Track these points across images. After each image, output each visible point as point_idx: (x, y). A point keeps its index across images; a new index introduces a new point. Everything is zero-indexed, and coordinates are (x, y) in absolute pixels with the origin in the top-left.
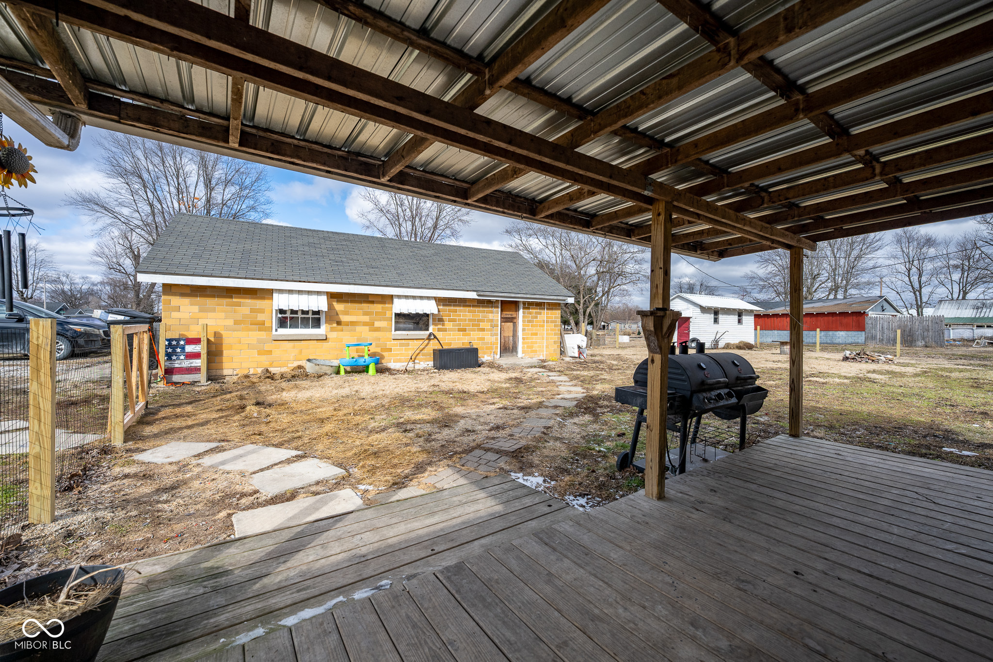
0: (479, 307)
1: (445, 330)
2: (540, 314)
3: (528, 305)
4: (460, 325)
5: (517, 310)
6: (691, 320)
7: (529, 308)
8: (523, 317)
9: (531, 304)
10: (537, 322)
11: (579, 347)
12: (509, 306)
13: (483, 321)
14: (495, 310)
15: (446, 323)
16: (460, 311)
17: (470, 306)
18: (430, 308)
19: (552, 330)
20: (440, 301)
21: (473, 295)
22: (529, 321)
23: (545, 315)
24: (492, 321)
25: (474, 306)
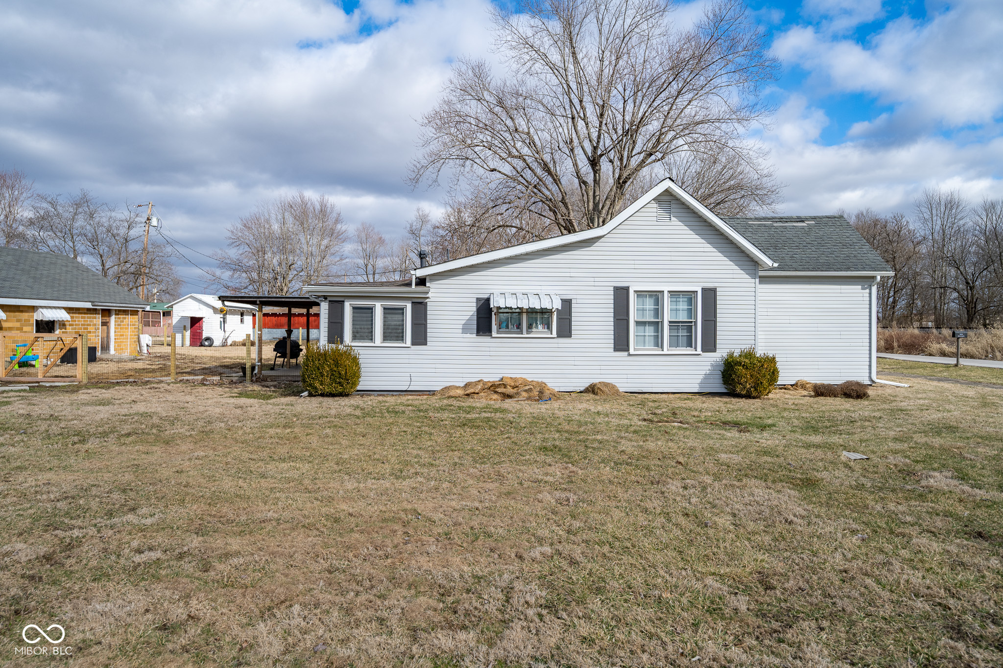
0: (87, 314)
1: (67, 332)
2: (125, 318)
3: (118, 312)
4: (75, 329)
5: (110, 316)
6: (204, 319)
7: (118, 314)
8: (115, 321)
9: (120, 311)
10: (124, 325)
11: (147, 346)
12: (106, 313)
13: (89, 325)
14: (97, 316)
15: (68, 327)
16: (76, 317)
17: (82, 313)
18: (62, 315)
19: (133, 332)
20: (69, 310)
21: (88, 305)
22: (119, 325)
23: (130, 319)
24: (95, 325)
25: (85, 313)
